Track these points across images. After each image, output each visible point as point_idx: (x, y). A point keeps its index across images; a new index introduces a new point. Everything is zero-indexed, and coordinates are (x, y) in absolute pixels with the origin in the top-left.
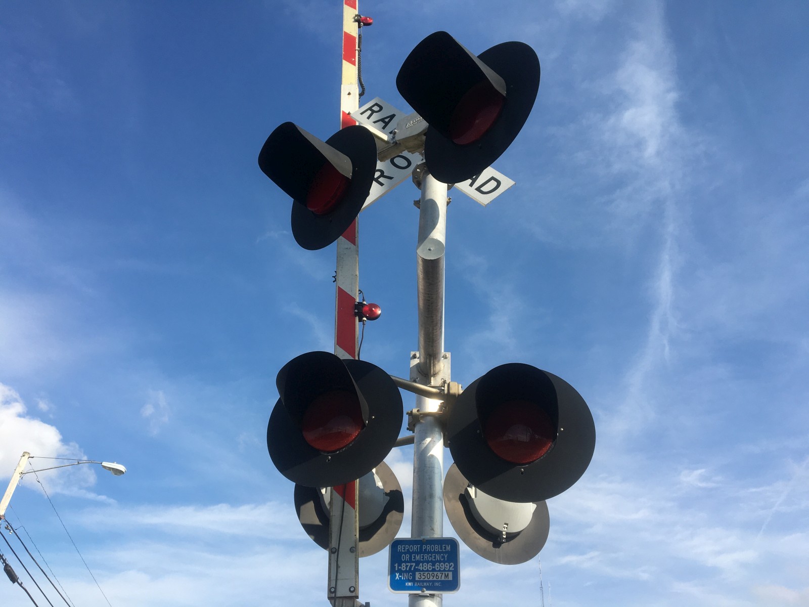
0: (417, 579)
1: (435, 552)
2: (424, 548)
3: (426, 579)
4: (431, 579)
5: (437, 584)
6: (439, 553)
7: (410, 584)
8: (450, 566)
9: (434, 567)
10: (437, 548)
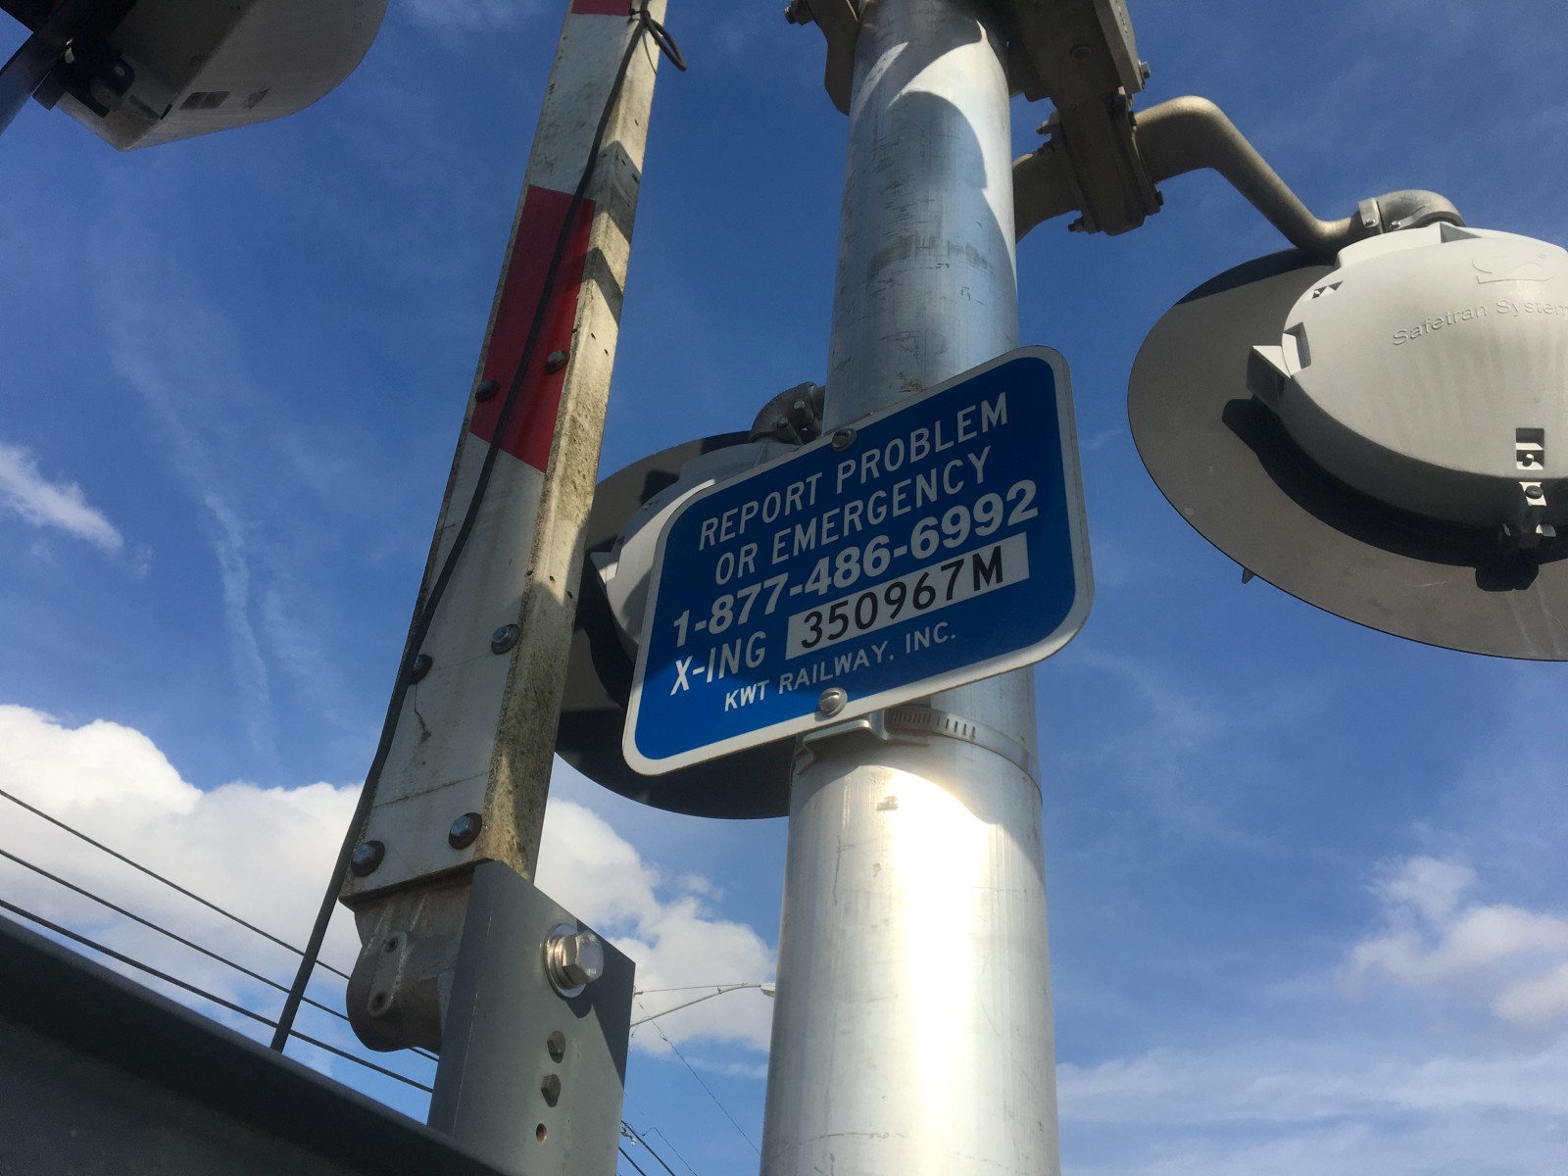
0: (794, 649)
1: (909, 470)
2: (841, 477)
3: (853, 632)
4: (884, 620)
5: (922, 639)
6: (936, 461)
7: (748, 694)
8: (1009, 507)
9: (901, 551)
10: (920, 443)
